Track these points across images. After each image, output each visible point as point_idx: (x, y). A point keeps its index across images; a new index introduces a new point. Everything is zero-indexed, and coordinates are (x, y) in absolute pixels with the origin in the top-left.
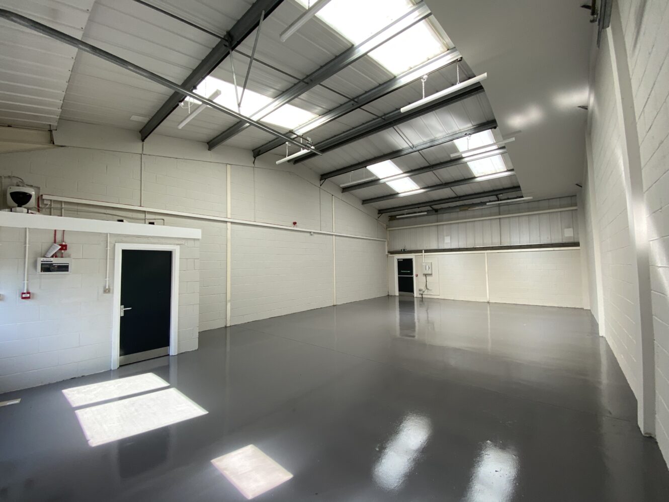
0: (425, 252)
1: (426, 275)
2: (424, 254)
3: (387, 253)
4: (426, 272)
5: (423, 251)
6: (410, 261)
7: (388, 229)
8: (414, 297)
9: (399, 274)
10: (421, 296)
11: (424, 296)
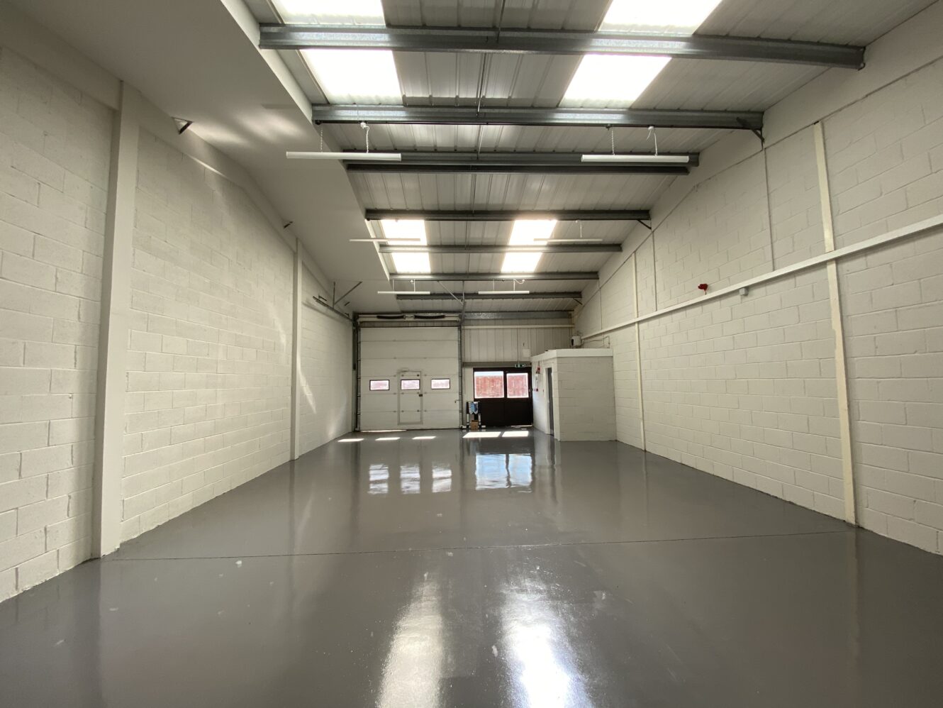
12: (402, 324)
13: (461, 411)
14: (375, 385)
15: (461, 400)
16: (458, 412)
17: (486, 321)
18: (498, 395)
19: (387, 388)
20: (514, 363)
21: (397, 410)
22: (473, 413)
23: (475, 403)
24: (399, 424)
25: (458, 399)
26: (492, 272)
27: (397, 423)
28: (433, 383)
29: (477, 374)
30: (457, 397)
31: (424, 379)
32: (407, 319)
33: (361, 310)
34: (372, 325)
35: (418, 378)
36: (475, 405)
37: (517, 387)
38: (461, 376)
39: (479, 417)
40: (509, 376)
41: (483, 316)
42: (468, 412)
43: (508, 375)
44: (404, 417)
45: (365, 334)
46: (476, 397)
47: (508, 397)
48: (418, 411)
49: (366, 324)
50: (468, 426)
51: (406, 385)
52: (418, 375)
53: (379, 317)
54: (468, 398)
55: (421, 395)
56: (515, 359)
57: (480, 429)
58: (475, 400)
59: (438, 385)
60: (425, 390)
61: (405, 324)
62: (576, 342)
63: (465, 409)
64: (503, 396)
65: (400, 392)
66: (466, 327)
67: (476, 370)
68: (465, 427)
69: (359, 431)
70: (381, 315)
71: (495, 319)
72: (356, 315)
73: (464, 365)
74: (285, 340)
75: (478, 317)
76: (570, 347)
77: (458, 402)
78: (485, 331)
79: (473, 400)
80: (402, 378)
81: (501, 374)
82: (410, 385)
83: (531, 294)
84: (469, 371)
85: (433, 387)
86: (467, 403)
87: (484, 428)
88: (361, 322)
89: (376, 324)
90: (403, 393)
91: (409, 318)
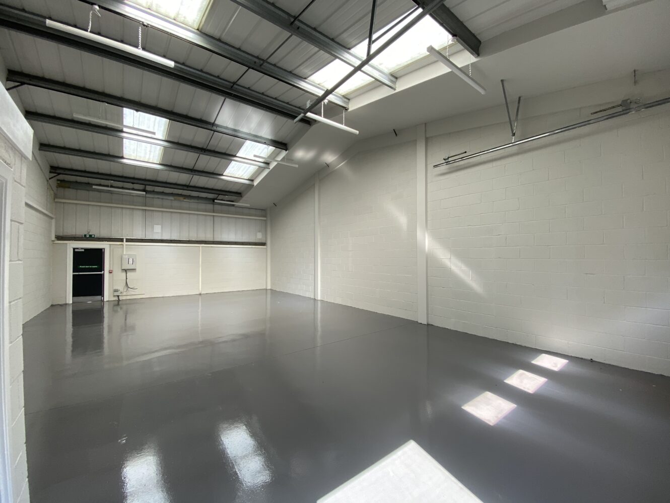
0: (126, 241)
1: (126, 271)
2: (125, 243)
3: (53, 238)
4: (126, 267)
5: (125, 240)
6: (100, 253)
7: (56, 200)
8: (103, 301)
9: (74, 271)
10: (116, 298)
11: (121, 298)
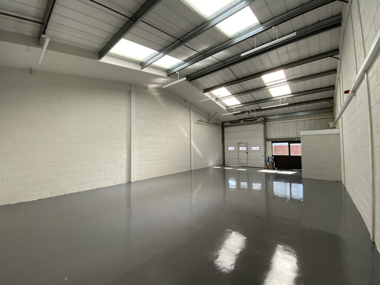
12: (240, 125)
13: (265, 160)
14: (230, 149)
15: (265, 156)
16: (264, 161)
17: (279, 119)
18: (285, 154)
19: (234, 150)
20: (294, 138)
21: (238, 158)
22: (271, 162)
23: (272, 157)
24: (239, 163)
25: (264, 155)
26: (268, 98)
27: (238, 163)
28: (252, 148)
29: (274, 144)
30: (263, 154)
31: (248, 146)
32: (241, 122)
33: (224, 121)
34: (229, 126)
35: (246, 146)
36: (272, 158)
37: (296, 150)
38: (265, 145)
39: (274, 164)
40: (292, 146)
41: (276, 117)
42: (268, 161)
43: (291, 144)
44: (241, 161)
45: (226, 129)
46: (273, 155)
47: (291, 155)
48: (246, 159)
49: (227, 126)
50: (268, 168)
51: (241, 148)
52: (246, 145)
53: (230, 123)
54: (269, 154)
55: (247, 153)
56: (295, 137)
57: (274, 169)
58: (273, 156)
59: (254, 149)
60: (249, 151)
61: (241, 124)
62: (331, 126)
63: (267, 160)
64: (288, 155)
65: (239, 151)
66: (267, 123)
67: (273, 142)
68: (267, 168)
69: (225, 165)
70: (231, 122)
71: (283, 118)
72: (223, 123)
73: (266, 140)
74: (186, 135)
75: (274, 118)
76: (328, 129)
77: (264, 157)
78: (278, 124)
79: (272, 156)
80: (239, 146)
81: (287, 144)
82: (243, 148)
83: (289, 104)
84: (269, 143)
85: (252, 150)
86: (268, 157)
87: (276, 169)
88: (225, 125)
89: (230, 126)
90: (240, 152)
91: (242, 122)
